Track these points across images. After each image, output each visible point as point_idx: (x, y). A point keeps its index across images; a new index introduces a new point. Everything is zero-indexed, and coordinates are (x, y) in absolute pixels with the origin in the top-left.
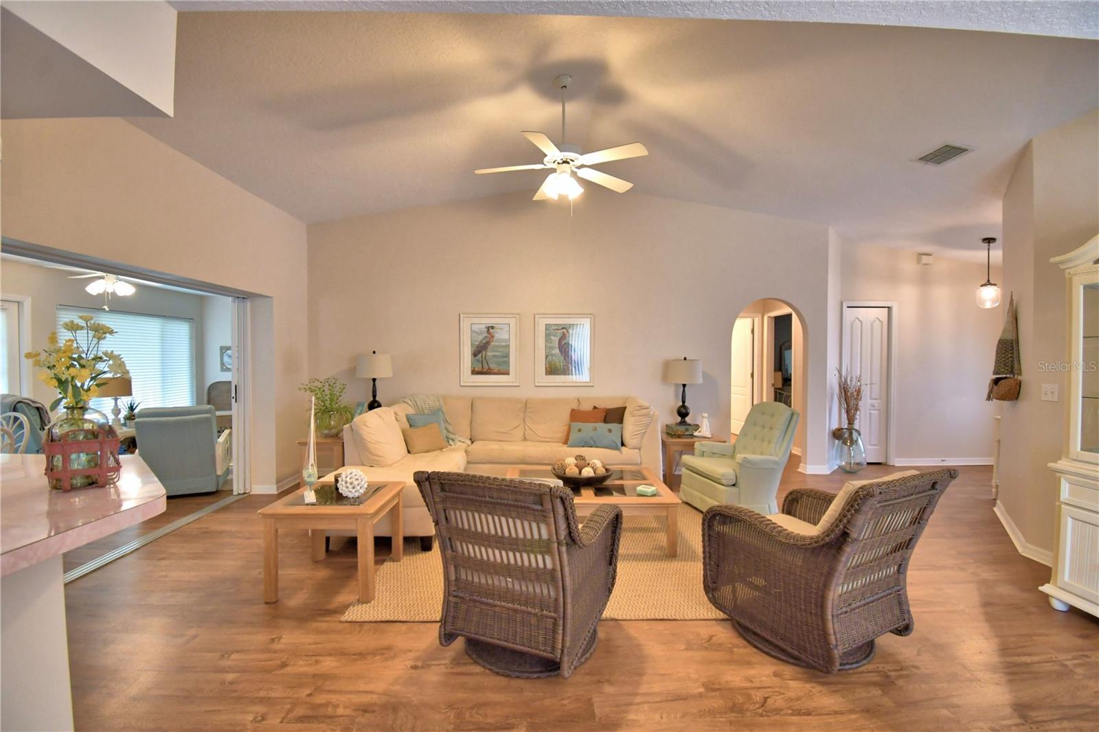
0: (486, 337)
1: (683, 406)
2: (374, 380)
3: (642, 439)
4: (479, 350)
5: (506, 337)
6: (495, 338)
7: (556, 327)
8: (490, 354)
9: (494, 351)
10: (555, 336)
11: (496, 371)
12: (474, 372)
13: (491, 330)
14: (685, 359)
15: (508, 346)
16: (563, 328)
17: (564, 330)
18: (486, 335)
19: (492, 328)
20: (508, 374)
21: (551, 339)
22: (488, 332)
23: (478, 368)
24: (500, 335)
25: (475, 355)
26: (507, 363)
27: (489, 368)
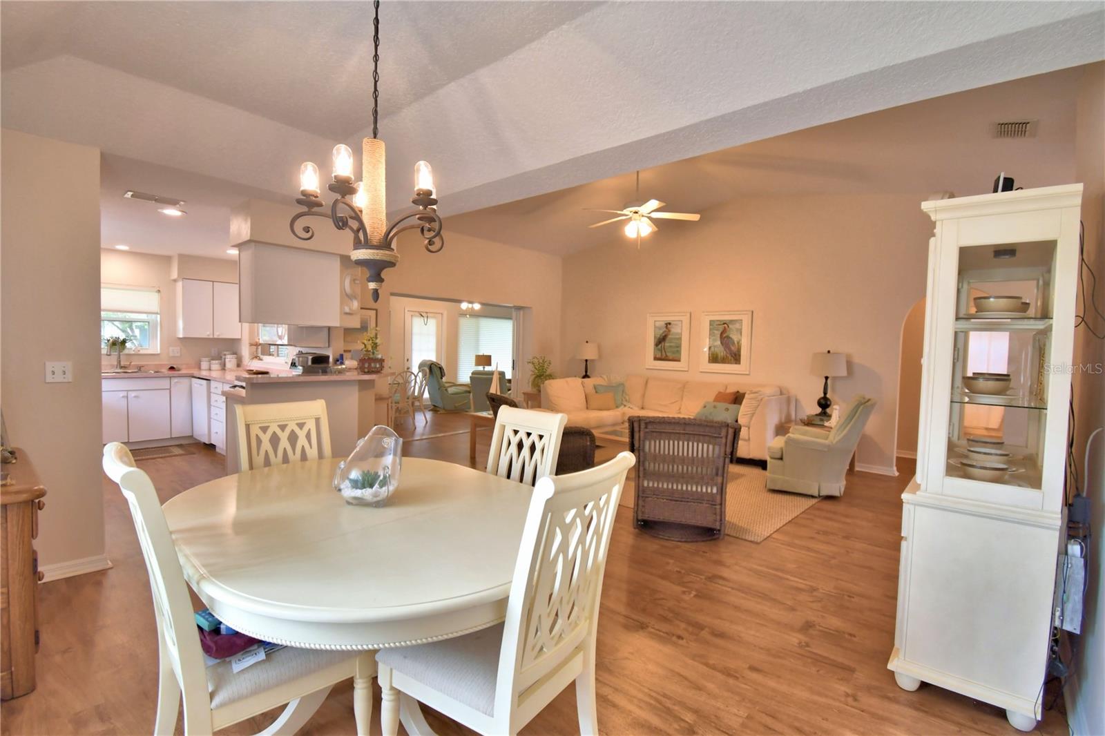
0: (665, 331)
1: (825, 398)
2: (586, 361)
3: (751, 419)
4: (661, 341)
5: (680, 331)
6: (671, 332)
7: (719, 323)
8: (667, 344)
9: (671, 342)
10: (717, 330)
11: (671, 358)
12: (656, 359)
13: (669, 326)
14: (829, 352)
15: (680, 339)
16: (724, 324)
17: (726, 325)
18: (665, 329)
19: (670, 324)
20: (679, 361)
21: (714, 333)
22: (666, 327)
23: (659, 355)
24: (675, 330)
25: (657, 345)
26: (679, 352)
27: (667, 356)
